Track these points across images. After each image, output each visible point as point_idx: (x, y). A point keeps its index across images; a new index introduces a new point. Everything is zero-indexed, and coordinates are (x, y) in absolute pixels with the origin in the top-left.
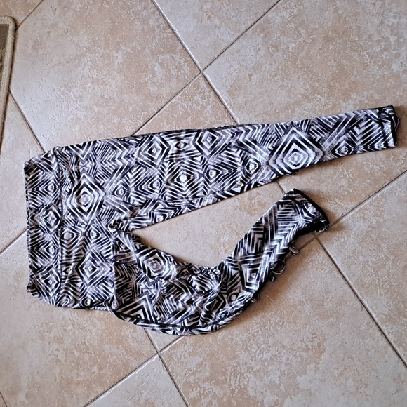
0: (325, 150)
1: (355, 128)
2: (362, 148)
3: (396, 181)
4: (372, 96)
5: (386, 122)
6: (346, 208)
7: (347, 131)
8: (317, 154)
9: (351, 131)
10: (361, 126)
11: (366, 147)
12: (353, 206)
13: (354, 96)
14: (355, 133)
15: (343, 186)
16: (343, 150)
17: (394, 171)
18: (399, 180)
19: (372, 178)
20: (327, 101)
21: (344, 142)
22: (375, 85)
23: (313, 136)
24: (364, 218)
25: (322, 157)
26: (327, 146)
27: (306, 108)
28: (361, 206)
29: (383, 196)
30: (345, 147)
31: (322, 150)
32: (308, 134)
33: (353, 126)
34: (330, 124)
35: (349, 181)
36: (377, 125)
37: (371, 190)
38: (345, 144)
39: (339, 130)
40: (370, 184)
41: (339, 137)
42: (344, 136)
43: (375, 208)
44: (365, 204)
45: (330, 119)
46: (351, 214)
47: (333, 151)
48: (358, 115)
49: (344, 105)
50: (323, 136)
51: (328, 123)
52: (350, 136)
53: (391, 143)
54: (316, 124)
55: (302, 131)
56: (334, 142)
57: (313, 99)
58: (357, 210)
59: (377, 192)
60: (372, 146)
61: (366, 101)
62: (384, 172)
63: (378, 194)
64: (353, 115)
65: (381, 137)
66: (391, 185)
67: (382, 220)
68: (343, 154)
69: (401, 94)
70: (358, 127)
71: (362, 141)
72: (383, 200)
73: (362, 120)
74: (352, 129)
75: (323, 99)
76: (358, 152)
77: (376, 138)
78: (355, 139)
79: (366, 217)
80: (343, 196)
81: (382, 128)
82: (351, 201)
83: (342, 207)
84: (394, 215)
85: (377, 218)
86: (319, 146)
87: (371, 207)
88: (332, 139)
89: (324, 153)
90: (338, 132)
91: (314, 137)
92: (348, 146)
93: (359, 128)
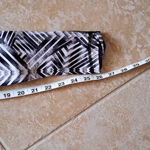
0: (30, 68)
1: (63, 50)
2: (68, 70)
3: (96, 105)
4: (79, 17)
5: (94, 48)
6: (47, 130)
7: (55, 51)
8: (21, 72)
9: (58, 52)
10: (69, 48)
11: (71, 70)
12: (54, 128)
13: (61, 14)
14: (63, 54)
15: (44, 107)
16: (49, 70)
17: (95, 96)
18: (99, 104)
19: (74, 101)
20: (32, 15)
21: (51, 62)
22: (83, 7)
23: (17, 51)
24: (64, 140)
25: (27, 76)
26: (32, 64)
27: (7, 18)
28: (62, 128)
29: (83, 119)
30: (51, 67)
31: (26, 68)
32: (11, 47)
33: (62, 47)
34: (37, 41)
35: (51, 102)
36: (85, 49)
37: (72, 113)
38: (52, 65)
39: (46, 49)
40: (72, 106)
41: (46, 57)
42: (52, 56)
43: (75, 131)
44: (65, 126)
45: (38, 36)
46: (51, 136)
47: (38, 71)
48: (67, 36)
49: (50, 21)
50: (29, 53)
51: (35, 39)
52: (57, 57)
53: (97, 69)
54: (22, 39)
55: (4, 43)
56: (40, 61)
57: (15, 8)
58: (57, 132)
59: (77, 115)
60: (78, 70)
61: (73, 23)
62: (86, 96)
63: (79, 117)
64: (63, 36)
65: (87, 62)
66: (91, 109)
67: (80, 142)
68: (48, 74)
69: (107, 20)
70: (66, 48)
71: (69, 64)
72: (83, 123)
73: (71, 42)
74: (60, 49)
75: (27, 12)
76: (64, 74)
77: (82, 62)
78: (62, 60)
79: (66, 139)
80: (44, 117)
81: (90, 53)
82: (52, 123)
83: (43, 129)
84: (93, 138)
85: (77, 141)
86: (24, 64)
87: (71, 129)
88: (38, 57)
89: (29, 72)
90: (45, 51)
91: (19, 53)
92: (54, 67)
93: (68, 50)
